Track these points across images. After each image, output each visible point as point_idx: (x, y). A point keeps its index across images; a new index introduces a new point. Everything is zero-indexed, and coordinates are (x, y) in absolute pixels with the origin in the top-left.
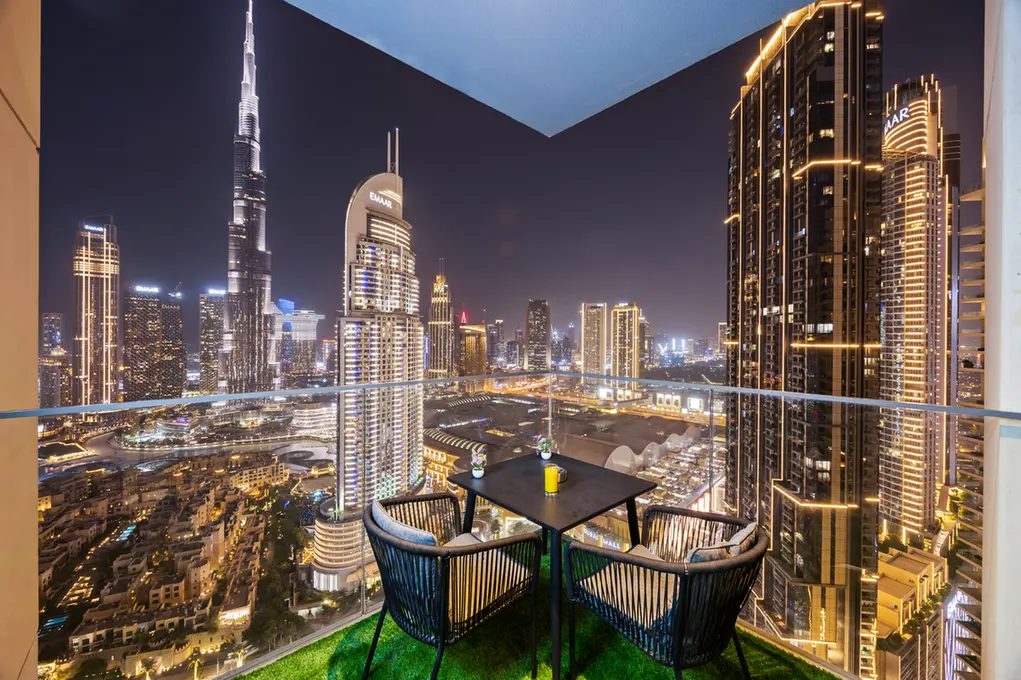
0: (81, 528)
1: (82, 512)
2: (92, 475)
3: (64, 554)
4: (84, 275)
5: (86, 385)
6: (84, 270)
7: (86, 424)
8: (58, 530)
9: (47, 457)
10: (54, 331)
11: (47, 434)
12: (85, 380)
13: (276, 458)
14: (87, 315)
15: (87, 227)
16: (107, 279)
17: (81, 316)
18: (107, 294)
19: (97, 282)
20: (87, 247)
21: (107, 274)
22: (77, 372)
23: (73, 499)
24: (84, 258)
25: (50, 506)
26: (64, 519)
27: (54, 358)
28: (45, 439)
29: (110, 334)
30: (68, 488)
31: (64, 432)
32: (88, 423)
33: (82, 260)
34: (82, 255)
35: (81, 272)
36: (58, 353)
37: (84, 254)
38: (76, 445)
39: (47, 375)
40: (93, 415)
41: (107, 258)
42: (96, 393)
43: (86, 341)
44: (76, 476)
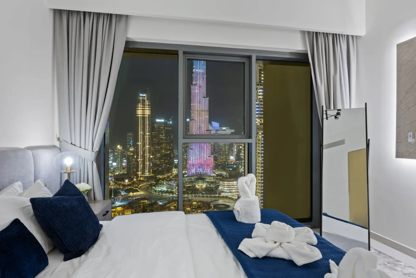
2: (143, 203)
4: (139, 116)
5: (140, 163)
6: (139, 114)
7: (140, 180)
9: (129, 193)
10: (130, 140)
11: (129, 183)
12: (140, 161)
13: (212, 206)
14: (141, 133)
15: (141, 95)
16: (147, 117)
17: (139, 134)
18: (147, 123)
19: (144, 118)
20: (140, 104)
21: (147, 115)
22: (137, 158)
24: (139, 108)
27: (131, 151)
28: (128, 185)
29: (148, 141)
30: (136, 207)
31: (134, 183)
32: (141, 180)
33: (139, 109)
34: (139, 107)
35: (139, 115)
36: (132, 149)
37: (140, 106)
38: (138, 189)
39: (128, 158)
40: (143, 177)
41: (147, 108)
42: (143, 167)
43: (140, 144)
44: (138, 202)
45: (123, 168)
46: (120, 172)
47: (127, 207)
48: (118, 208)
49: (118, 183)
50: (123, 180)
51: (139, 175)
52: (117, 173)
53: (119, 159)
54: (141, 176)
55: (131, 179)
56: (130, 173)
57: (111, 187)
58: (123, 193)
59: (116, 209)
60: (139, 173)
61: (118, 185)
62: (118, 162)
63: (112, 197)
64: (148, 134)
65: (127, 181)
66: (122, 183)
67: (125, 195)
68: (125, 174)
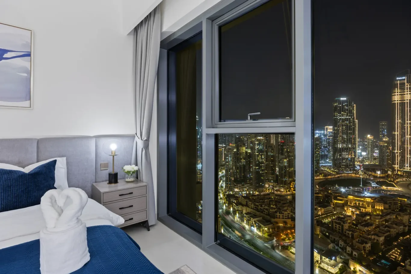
0: (396, 225)
1: (396, 217)
2: (401, 201)
3: (388, 233)
4: (396, 102)
5: (398, 156)
6: (396, 100)
7: (397, 175)
8: (387, 221)
9: (381, 186)
10: (384, 129)
11: (381, 175)
12: (397, 153)
14: (398, 121)
15: (397, 78)
16: (407, 102)
17: (395, 122)
18: (407, 110)
19: (402, 104)
20: (397, 88)
21: (407, 100)
22: (393, 149)
23: (392, 209)
24: (396, 94)
25: (383, 209)
26: (388, 217)
27: (384, 141)
28: (380, 177)
29: (409, 131)
30: (390, 203)
31: (388, 176)
32: (399, 174)
33: (395, 95)
34: (395, 93)
35: (395, 101)
36: (386, 139)
37: (396, 92)
38: (394, 184)
39: (381, 149)
40: (401, 171)
41: (407, 92)
42: (402, 160)
43: (398, 134)
44: (393, 198)
45: (375, 159)
46: (371, 162)
47: (378, 200)
48: (367, 199)
49: (368, 173)
50: (374, 171)
51: (396, 169)
52: (367, 163)
53: (370, 149)
54: (398, 170)
55: (384, 171)
56: (383, 164)
57: (360, 176)
58: (374, 185)
59: (365, 199)
60: (396, 166)
61: (368, 175)
62: (368, 152)
63: (361, 186)
64: (409, 122)
65: (379, 172)
66: (372, 174)
67: (376, 187)
68: (377, 165)
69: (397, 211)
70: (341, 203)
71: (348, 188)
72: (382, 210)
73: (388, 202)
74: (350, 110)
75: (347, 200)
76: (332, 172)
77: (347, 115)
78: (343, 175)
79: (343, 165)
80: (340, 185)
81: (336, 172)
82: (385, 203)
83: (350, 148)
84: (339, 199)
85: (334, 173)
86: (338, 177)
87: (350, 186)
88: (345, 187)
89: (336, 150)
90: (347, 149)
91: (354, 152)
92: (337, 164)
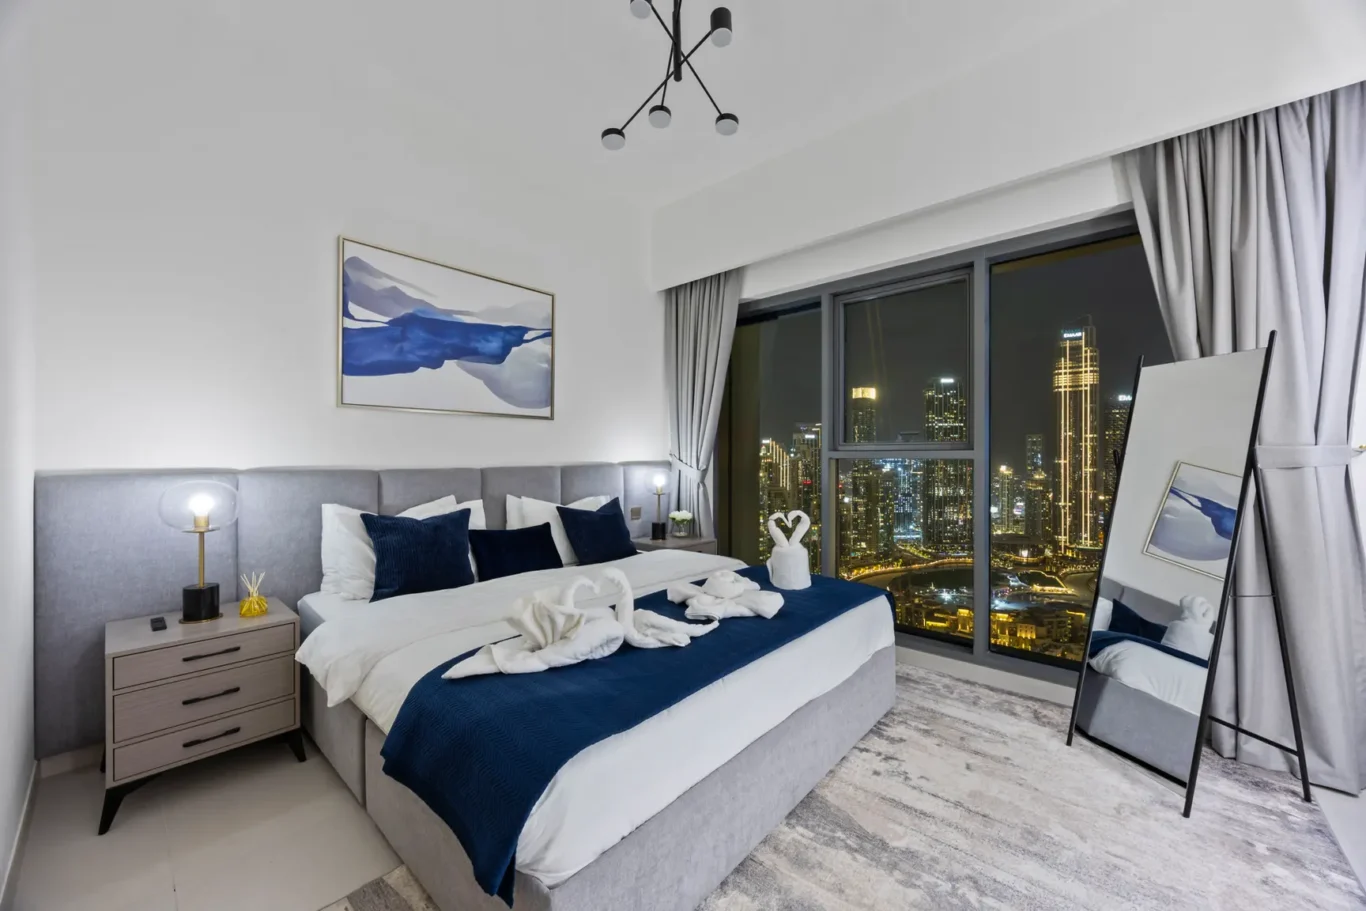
2: (1073, 617)
4: (1062, 390)
5: (1065, 514)
6: (1063, 385)
7: (1065, 557)
9: (1030, 584)
10: (1036, 453)
11: (1031, 560)
12: (1064, 507)
14: (1066, 433)
15: (1066, 336)
16: (1086, 391)
17: (1060, 437)
18: (1086, 409)
19: (1076, 395)
20: (1065, 358)
21: (1086, 386)
22: (1056, 498)
23: (1054, 637)
24: (1063, 371)
25: (1034, 637)
27: (1036, 481)
28: (1029, 565)
29: (1089, 456)
30: (1050, 623)
31: (1045, 561)
32: (1068, 557)
33: (1061, 374)
34: (1060, 368)
35: (1060, 387)
36: (1040, 476)
37: (1063, 366)
38: (1057, 578)
39: (1030, 499)
40: (1072, 549)
41: (1086, 366)
42: (1076, 525)
43: (1065, 464)
44: (1057, 613)
45: (1017, 522)
46: (1008, 530)
47: (1025, 618)
48: (1000, 615)
49: (1002, 556)
50: (1015, 550)
51: (1063, 544)
52: (999, 532)
53: (1005, 499)
54: (1066, 548)
55: (1036, 551)
56: (1034, 535)
58: (1014, 582)
59: (995, 616)
60: (1063, 539)
61: (1001, 560)
62: (1003, 505)
64: (1089, 436)
65: (1025, 553)
66: (1010, 557)
67: (1019, 587)
68: (1021, 536)
69: (1065, 642)
70: (942, 627)
71: (958, 591)
72: (1032, 640)
73: (1046, 620)
74: (961, 407)
75: (956, 620)
76: (921, 555)
77: (956, 419)
78: (946, 560)
79: (946, 538)
80: (939, 586)
81: (928, 553)
82: (1039, 624)
83: (961, 497)
84: (937, 617)
85: (925, 557)
86: (936, 566)
87: (962, 585)
88: (950, 588)
89: (931, 502)
90: (955, 500)
91: (971, 504)
92: (933, 536)
